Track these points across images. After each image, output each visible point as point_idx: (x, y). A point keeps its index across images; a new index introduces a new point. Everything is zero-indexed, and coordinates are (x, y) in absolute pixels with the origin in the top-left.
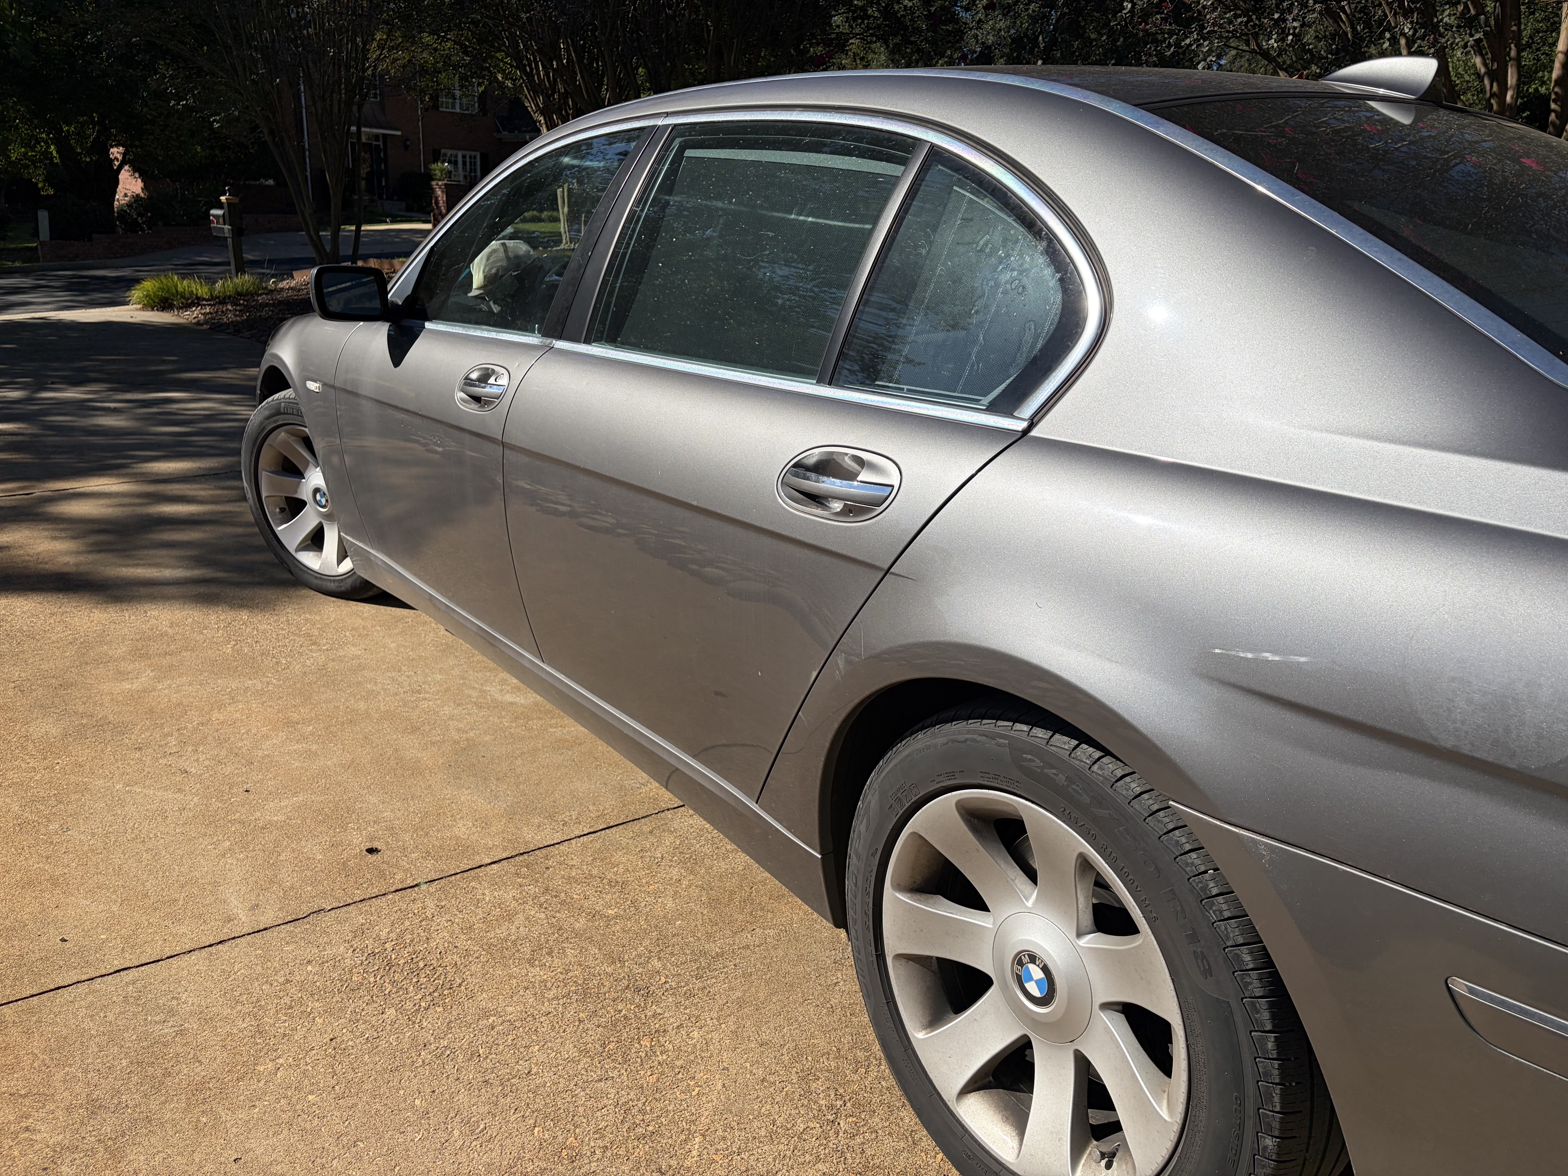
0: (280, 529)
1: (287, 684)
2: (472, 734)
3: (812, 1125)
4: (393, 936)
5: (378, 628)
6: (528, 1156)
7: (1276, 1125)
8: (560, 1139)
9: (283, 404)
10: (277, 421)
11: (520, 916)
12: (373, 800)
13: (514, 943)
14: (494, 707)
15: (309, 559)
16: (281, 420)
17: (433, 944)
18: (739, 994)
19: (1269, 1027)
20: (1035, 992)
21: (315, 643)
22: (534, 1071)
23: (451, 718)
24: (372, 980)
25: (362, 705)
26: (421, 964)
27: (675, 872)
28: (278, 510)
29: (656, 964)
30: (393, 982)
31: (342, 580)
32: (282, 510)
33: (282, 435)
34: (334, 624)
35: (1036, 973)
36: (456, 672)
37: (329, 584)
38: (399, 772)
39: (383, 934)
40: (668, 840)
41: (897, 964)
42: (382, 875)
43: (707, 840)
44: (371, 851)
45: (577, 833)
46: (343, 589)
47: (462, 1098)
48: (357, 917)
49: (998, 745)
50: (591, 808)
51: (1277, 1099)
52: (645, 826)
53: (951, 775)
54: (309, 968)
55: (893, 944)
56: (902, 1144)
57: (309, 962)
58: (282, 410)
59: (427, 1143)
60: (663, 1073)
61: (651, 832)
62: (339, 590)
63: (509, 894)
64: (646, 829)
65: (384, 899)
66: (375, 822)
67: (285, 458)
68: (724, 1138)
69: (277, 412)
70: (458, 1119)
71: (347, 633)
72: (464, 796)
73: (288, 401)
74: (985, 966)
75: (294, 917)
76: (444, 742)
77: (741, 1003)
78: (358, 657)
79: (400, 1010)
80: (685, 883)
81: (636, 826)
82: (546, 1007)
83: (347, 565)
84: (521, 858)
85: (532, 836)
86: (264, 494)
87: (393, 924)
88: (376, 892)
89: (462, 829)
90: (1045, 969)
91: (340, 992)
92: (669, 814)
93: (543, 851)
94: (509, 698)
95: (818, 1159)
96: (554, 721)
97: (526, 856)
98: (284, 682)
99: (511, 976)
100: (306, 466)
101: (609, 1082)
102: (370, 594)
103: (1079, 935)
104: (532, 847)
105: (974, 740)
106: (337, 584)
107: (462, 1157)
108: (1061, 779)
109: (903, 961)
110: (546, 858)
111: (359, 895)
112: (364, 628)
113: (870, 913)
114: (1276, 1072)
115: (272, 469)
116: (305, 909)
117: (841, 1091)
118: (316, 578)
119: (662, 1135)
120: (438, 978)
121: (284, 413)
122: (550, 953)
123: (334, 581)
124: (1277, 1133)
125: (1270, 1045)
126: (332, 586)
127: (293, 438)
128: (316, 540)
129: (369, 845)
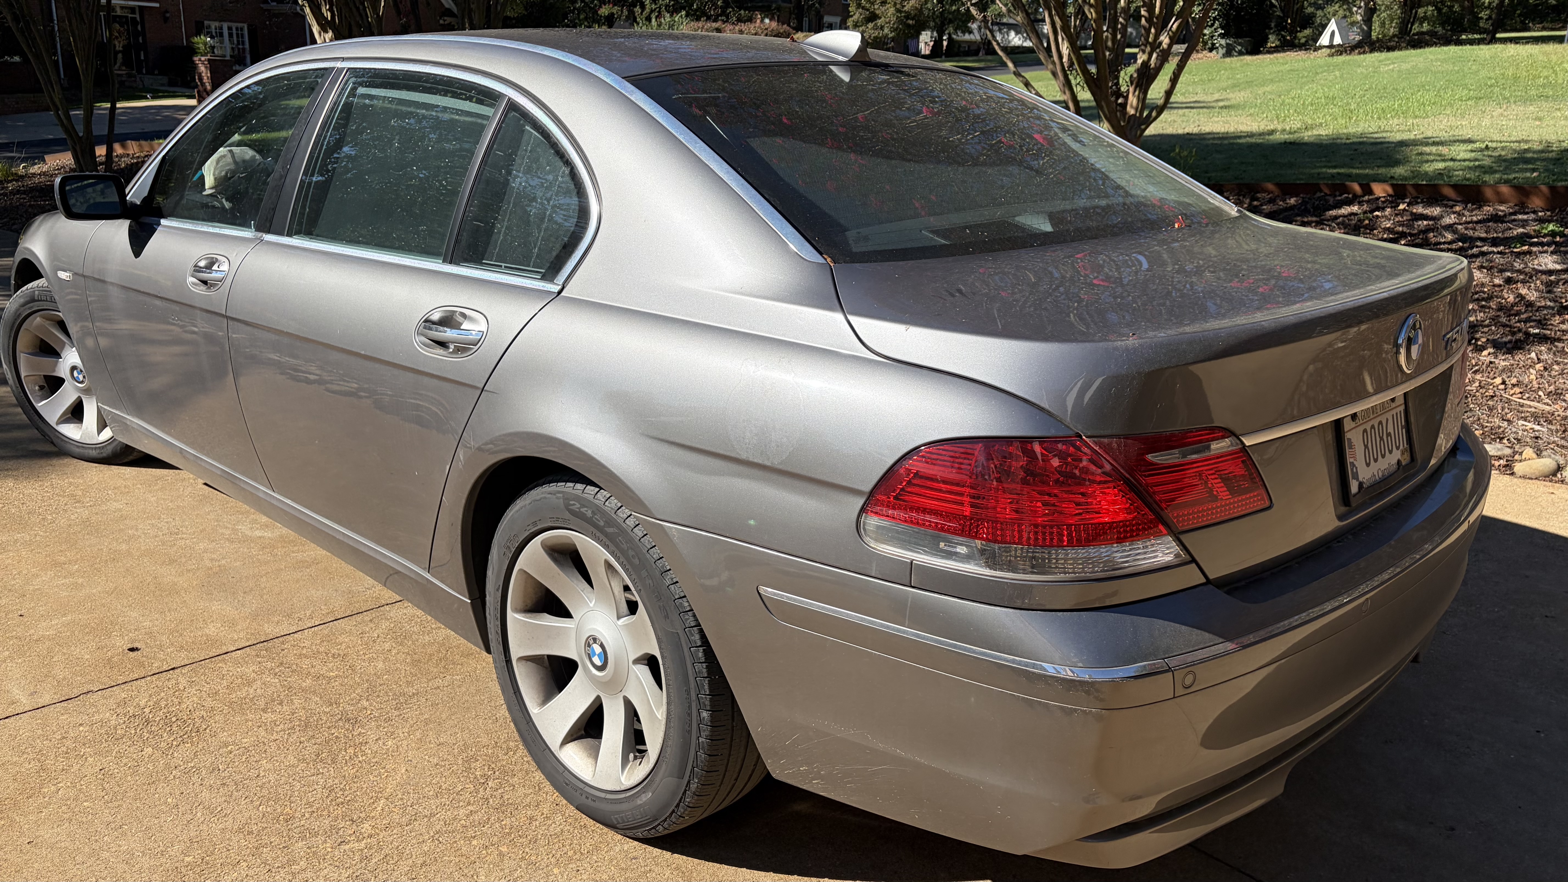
0: (40, 405)
1: (53, 534)
2: (223, 562)
3: (467, 786)
4: (151, 703)
5: (139, 486)
6: (253, 822)
7: (708, 703)
8: (279, 810)
9: (37, 293)
10: (32, 307)
11: (259, 682)
12: (134, 614)
13: (252, 700)
14: (244, 541)
15: (70, 431)
16: (35, 306)
17: (184, 706)
18: (426, 716)
19: (699, 643)
20: (598, 662)
21: (79, 502)
22: (262, 774)
23: (205, 551)
24: (133, 732)
25: (124, 547)
26: (174, 719)
27: (387, 646)
28: (37, 388)
29: (365, 703)
30: (150, 732)
31: (103, 447)
32: (42, 388)
33: (37, 320)
34: (97, 485)
35: (597, 649)
36: (212, 516)
37: (90, 451)
38: (158, 593)
39: (142, 703)
40: (385, 624)
41: (519, 664)
42: (142, 665)
43: (416, 623)
44: (132, 650)
45: (310, 625)
46: (104, 455)
47: (206, 794)
48: (120, 693)
49: (557, 498)
50: (323, 607)
51: (706, 687)
52: (367, 617)
53: (535, 524)
54: (81, 728)
55: (516, 652)
56: (531, 791)
57: (81, 725)
58: (36, 298)
59: (177, 822)
60: (361, 767)
61: (371, 621)
62: (101, 456)
63: (249, 670)
64: (367, 619)
65: (143, 680)
66: (136, 630)
67: (42, 340)
68: (402, 799)
69: (32, 300)
70: (201, 807)
71: (110, 492)
72: (215, 606)
73: (43, 290)
74: (572, 654)
75: (67, 697)
76: (198, 569)
77: (427, 722)
78: (120, 510)
79: (156, 748)
80: (394, 652)
81: (359, 618)
82: (275, 736)
83: (107, 434)
84: (261, 645)
85: (271, 630)
86: (23, 375)
87: (151, 696)
88: (136, 676)
89: (211, 630)
90: (602, 646)
91: (106, 741)
92: (387, 608)
93: (280, 639)
94: (258, 533)
95: (469, 804)
96: (296, 548)
97: (265, 644)
98: (51, 534)
99: (247, 721)
100: (63, 348)
101: (320, 776)
102: (131, 458)
103: (619, 618)
104: (271, 637)
105: (545, 498)
106: (98, 451)
107: (204, 827)
108: (589, 514)
109: (524, 662)
110: (283, 643)
111: (121, 679)
112: (125, 487)
113: (499, 632)
114: (705, 670)
115: (30, 351)
116: (76, 692)
117: (493, 766)
118: (78, 447)
119: (356, 801)
120: (188, 726)
121: (38, 301)
122: (281, 704)
123: (95, 448)
124: (708, 708)
125: (701, 655)
126: (94, 453)
127: (48, 322)
128: (76, 413)
129: (130, 646)
